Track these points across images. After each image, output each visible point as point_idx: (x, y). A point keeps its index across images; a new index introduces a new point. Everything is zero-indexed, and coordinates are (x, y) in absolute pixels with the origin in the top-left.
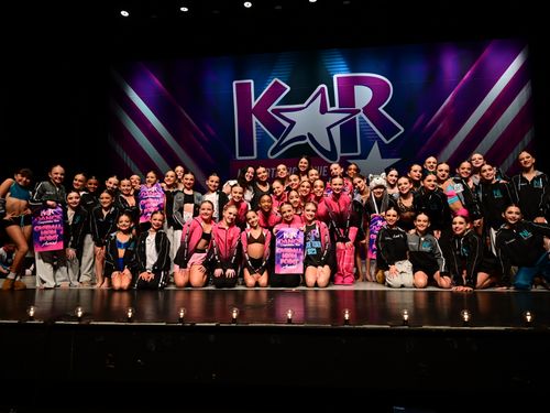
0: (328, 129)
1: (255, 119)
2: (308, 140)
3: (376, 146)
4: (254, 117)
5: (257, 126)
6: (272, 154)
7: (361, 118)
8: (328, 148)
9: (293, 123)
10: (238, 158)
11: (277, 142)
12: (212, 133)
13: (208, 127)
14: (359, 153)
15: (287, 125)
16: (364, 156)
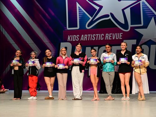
0: (123, 10)
1: (78, 5)
2: (110, 17)
3: (153, 20)
4: (77, 4)
5: (80, 9)
6: (88, 26)
7: (143, 3)
8: (123, 22)
9: (101, 7)
10: (68, 29)
11: (91, 18)
12: (53, 13)
13: (50, 10)
14: (142, 25)
15: (97, 8)
16: (145, 26)
